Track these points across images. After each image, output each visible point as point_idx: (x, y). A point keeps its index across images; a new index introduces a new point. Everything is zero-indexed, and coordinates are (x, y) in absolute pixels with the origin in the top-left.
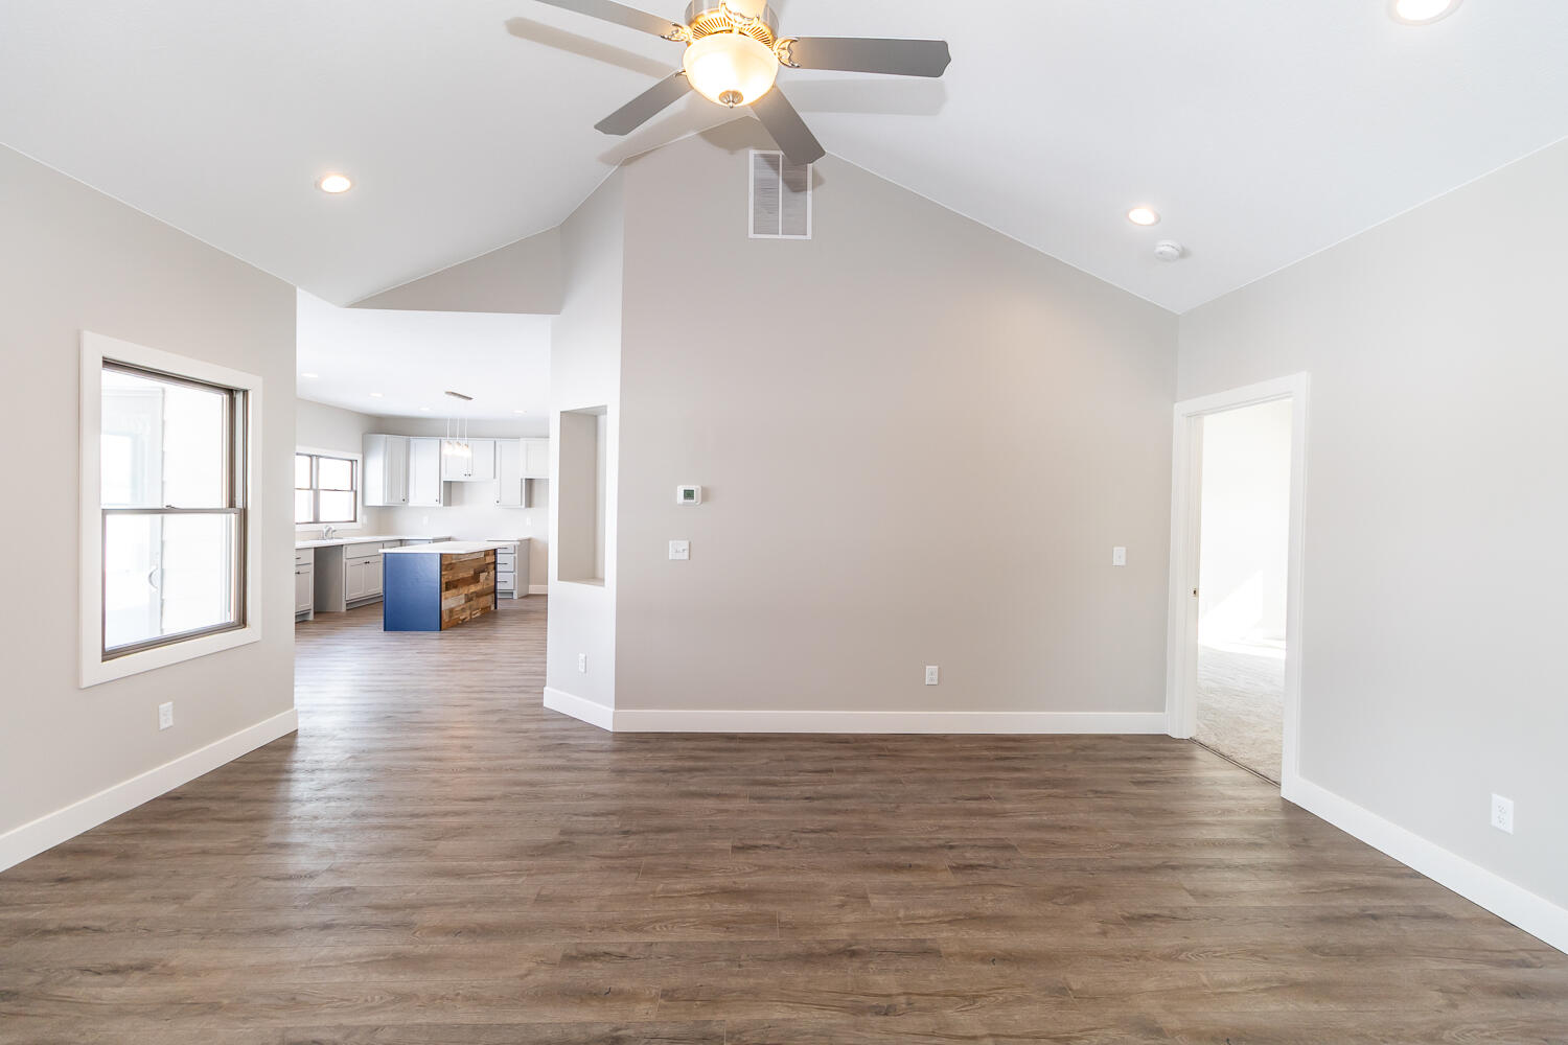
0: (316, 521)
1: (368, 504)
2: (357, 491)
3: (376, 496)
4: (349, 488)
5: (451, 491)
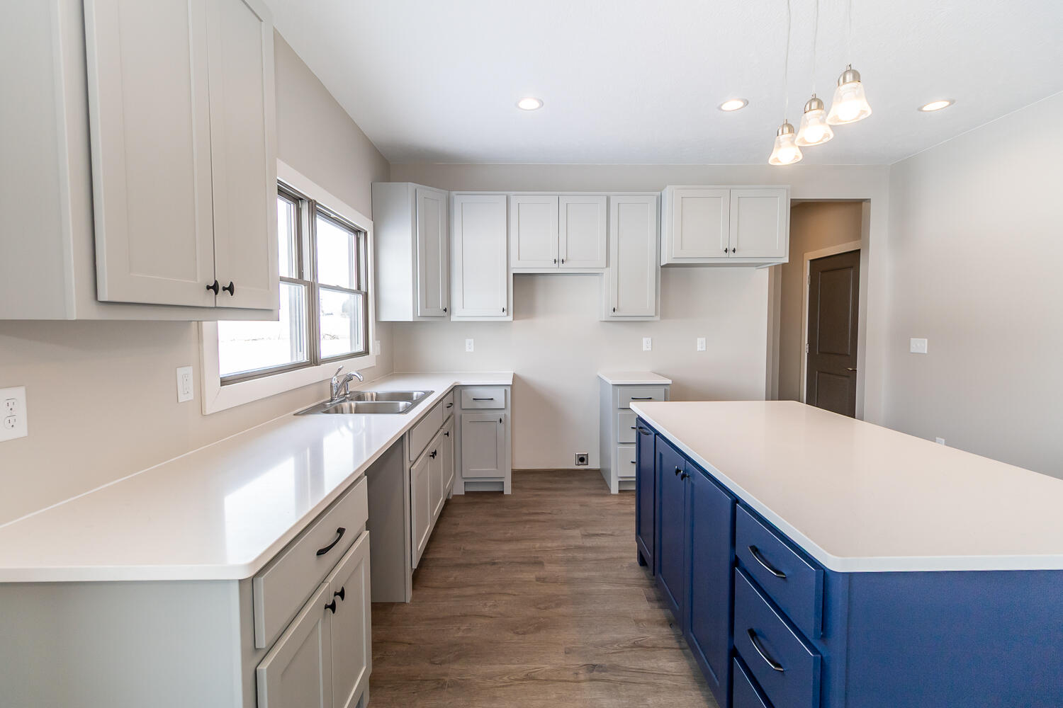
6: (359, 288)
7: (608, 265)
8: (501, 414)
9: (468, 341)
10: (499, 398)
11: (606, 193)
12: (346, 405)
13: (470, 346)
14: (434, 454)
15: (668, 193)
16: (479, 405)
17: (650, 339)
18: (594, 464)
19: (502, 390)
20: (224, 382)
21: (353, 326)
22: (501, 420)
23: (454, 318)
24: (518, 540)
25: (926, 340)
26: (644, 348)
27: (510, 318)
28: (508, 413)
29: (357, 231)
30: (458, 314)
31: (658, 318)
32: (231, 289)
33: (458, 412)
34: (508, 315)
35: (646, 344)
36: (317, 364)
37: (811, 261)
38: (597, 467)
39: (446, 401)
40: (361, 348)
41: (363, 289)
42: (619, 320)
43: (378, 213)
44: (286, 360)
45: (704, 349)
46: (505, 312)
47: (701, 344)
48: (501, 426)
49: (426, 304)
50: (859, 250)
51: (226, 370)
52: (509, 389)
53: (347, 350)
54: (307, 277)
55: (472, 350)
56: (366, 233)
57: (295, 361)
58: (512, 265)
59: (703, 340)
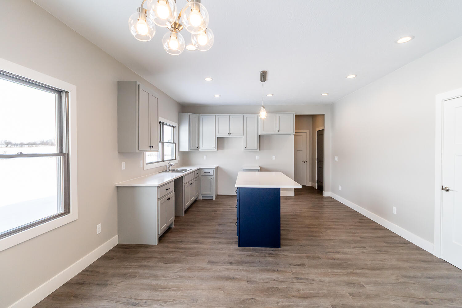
0: (163, 161)
1: (181, 149)
2: (176, 143)
3: (185, 146)
4: (173, 142)
5: (220, 142)
6: (174, 142)
7: (244, 135)
8: (212, 177)
9: (204, 156)
10: (212, 172)
11: (243, 114)
12: (170, 171)
13: (205, 157)
14: (191, 184)
16: (206, 174)
19: (212, 170)
20: (147, 164)
21: (172, 152)
23: (200, 150)
24: (212, 208)
25: (337, 157)
27: (216, 150)
28: (214, 176)
29: (173, 127)
30: (201, 149)
31: (258, 150)
32: (153, 147)
33: (200, 176)
35: (257, 157)
36: (164, 162)
37: (317, 131)
39: (196, 172)
40: (174, 158)
41: (175, 142)
42: (247, 151)
43: (179, 122)
44: (157, 160)
46: (214, 148)
47: (274, 158)
48: (212, 180)
49: (192, 146)
50: (323, 130)
51: (147, 162)
52: (214, 170)
53: (170, 158)
54: (162, 141)
55: (206, 159)
56: (176, 127)
57: (159, 161)
58: (216, 135)
59: (275, 156)
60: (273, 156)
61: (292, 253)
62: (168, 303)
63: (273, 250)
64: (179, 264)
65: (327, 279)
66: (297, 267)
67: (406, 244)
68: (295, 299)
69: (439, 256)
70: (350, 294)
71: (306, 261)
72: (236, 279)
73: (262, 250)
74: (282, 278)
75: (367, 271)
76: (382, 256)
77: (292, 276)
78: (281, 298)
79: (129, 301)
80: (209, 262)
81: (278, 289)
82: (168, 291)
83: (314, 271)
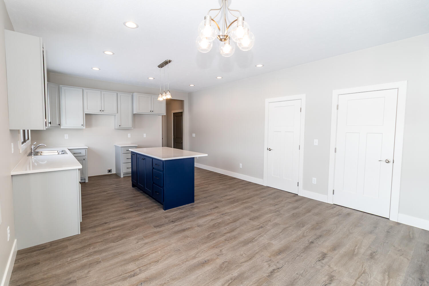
7: (117, 113)
8: (84, 157)
9: (65, 135)
10: (83, 153)
11: (117, 92)
13: (66, 137)
15: (135, 94)
16: (76, 155)
17: (130, 134)
18: (114, 172)
19: (84, 150)
22: (84, 159)
25: (195, 134)
26: (129, 137)
27: (84, 128)
28: (86, 157)
30: (64, 126)
31: (133, 128)
34: (84, 126)
36: (25, 142)
37: (174, 113)
38: (115, 173)
42: (121, 129)
45: (146, 137)
47: (145, 135)
48: (84, 161)
50: (182, 112)
52: (87, 150)
55: (68, 138)
59: (146, 134)
60: (144, 134)
61: (204, 203)
62: (160, 261)
63: (191, 205)
64: (130, 237)
65: (235, 209)
66: (215, 209)
67: (249, 183)
68: (232, 224)
69: (265, 185)
70: (251, 212)
71: (216, 205)
72: (189, 228)
73: (184, 207)
74: (214, 217)
75: (247, 200)
76: (246, 192)
77: (218, 215)
78: (226, 226)
79: (122, 277)
80: (155, 227)
81: (219, 223)
82: (148, 255)
83: (226, 208)
